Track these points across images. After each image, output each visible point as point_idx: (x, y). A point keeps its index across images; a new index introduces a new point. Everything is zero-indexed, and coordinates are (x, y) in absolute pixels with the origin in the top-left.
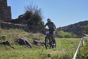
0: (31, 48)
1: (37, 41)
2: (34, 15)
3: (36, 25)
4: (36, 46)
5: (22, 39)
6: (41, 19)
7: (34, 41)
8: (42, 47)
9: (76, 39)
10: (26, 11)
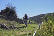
0: (8, 30)
1: (12, 26)
2: (11, 10)
3: (12, 16)
4: (12, 29)
5: (3, 24)
6: (15, 12)
7: (10, 26)
8: (16, 30)
9: (36, 25)
10: (6, 7)
